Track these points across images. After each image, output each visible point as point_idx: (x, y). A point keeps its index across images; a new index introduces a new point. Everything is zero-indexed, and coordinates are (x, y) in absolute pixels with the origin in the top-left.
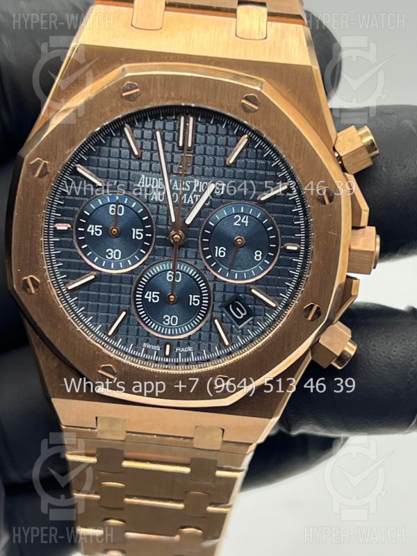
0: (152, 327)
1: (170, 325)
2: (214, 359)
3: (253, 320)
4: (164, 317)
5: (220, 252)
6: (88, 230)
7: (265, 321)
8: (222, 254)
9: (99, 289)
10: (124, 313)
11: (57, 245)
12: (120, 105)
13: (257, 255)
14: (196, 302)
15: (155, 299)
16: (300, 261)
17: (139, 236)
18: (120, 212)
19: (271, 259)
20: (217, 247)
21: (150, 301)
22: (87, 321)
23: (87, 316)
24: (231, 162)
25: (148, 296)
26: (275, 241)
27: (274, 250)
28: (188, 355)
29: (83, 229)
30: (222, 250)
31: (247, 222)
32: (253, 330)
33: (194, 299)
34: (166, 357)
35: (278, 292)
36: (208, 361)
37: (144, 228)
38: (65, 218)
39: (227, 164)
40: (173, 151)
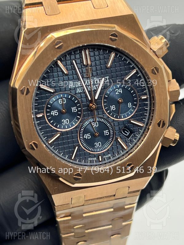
0: (91, 150)
1: (98, 147)
2: (121, 157)
3: (134, 135)
4: (95, 144)
5: (113, 108)
6: (52, 114)
7: (139, 133)
8: (114, 109)
9: (63, 139)
10: (77, 147)
11: (39, 124)
12: (55, 52)
13: (129, 105)
14: (107, 133)
15: (89, 137)
16: (148, 103)
17: (75, 110)
18: (64, 102)
19: (136, 105)
20: (111, 106)
21: (87, 138)
22: (61, 155)
23: (60, 153)
24: (109, 66)
25: (85, 136)
26: (136, 97)
27: (136, 101)
28: (110, 158)
29: (49, 114)
30: (113, 107)
31: (121, 91)
32: (135, 139)
33: (106, 132)
34: (100, 161)
35: (142, 119)
36: (119, 158)
37: (76, 106)
38: (39, 111)
39: (107, 67)
40: (82, 67)
